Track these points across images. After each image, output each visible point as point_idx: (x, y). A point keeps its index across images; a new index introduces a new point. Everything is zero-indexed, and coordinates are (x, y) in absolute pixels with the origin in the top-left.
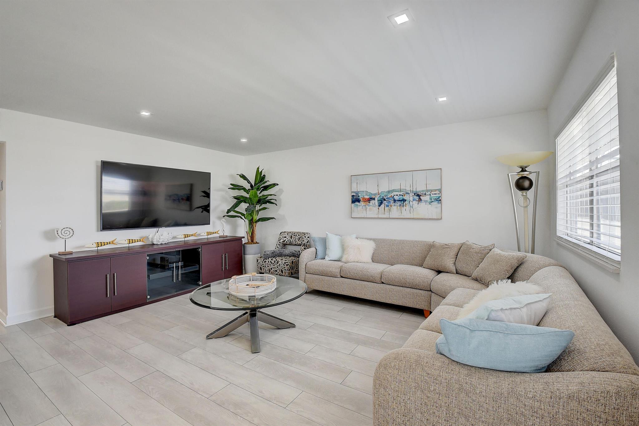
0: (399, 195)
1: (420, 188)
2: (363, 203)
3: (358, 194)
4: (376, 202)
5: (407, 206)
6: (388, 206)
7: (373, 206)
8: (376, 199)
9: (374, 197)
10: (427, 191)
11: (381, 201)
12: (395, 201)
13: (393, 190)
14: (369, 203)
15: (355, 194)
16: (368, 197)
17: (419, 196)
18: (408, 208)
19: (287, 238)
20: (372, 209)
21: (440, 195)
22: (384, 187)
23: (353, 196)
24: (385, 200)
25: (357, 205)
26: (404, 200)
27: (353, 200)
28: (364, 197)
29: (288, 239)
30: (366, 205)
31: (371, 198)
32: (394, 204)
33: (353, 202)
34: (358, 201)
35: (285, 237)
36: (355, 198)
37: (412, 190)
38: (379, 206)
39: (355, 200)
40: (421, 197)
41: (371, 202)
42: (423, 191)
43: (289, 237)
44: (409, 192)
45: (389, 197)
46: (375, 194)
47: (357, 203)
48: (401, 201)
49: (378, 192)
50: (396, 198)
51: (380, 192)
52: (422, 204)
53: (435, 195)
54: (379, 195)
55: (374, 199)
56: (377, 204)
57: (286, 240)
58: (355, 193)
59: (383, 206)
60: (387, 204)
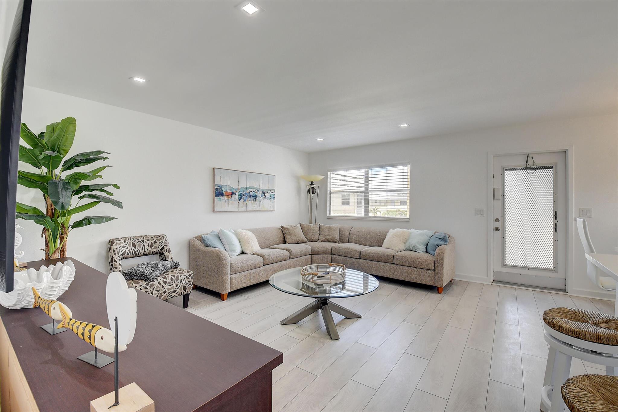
0: (253, 192)
1: (265, 188)
2: (226, 197)
3: (222, 188)
4: (237, 197)
5: (258, 201)
6: (245, 201)
7: (234, 200)
8: (237, 194)
9: (235, 192)
10: (269, 190)
11: (241, 195)
12: (250, 196)
13: (249, 187)
14: (231, 197)
15: (218, 188)
16: (231, 192)
17: (264, 193)
18: (257, 202)
19: (126, 248)
20: (233, 204)
21: (274, 194)
22: (243, 185)
23: (217, 189)
24: (243, 195)
25: (221, 199)
26: (256, 196)
27: (217, 193)
28: (227, 191)
29: (128, 249)
30: (229, 199)
31: (233, 193)
32: (250, 199)
33: (217, 195)
34: (222, 195)
35: (124, 247)
36: (218, 191)
37: (260, 188)
38: (239, 200)
39: (219, 193)
40: (265, 194)
41: (233, 196)
42: (266, 190)
43: (130, 246)
44: (259, 190)
45: (246, 192)
46: (236, 190)
47: (221, 197)
48: (254, 196)
49: (239, 188)
50: (251, 194)
51: (240, 188)
52: (266, 199)
53: (272, 194)
54: (239, 191)
55: (235, 194)
56: (237, 198)
57: (126, 251)
58: (218, 186)
59: (242, 200)
60: (245, 199)
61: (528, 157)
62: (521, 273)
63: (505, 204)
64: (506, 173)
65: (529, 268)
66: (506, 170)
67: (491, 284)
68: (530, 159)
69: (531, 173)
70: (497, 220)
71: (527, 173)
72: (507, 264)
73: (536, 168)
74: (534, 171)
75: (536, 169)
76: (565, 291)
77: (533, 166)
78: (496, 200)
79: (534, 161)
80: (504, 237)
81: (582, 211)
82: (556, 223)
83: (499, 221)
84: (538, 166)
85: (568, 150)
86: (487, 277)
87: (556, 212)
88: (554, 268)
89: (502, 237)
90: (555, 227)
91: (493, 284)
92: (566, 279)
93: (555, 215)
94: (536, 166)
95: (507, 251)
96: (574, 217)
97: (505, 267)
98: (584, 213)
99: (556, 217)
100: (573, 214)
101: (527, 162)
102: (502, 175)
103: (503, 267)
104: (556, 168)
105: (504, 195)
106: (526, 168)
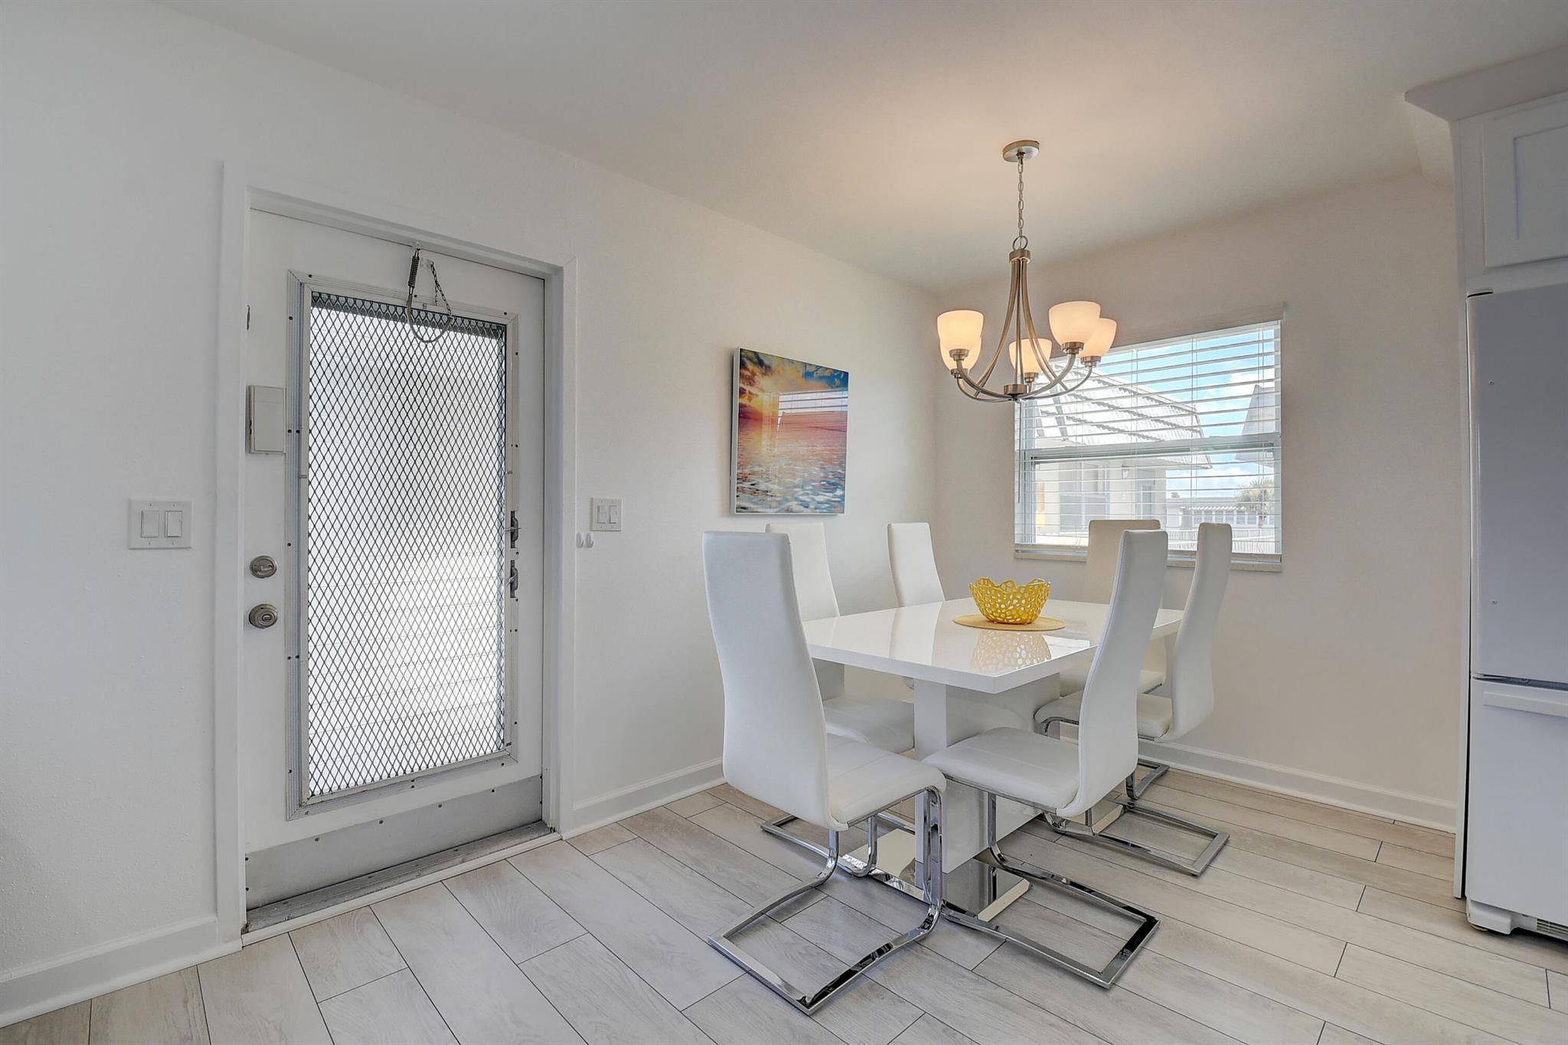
61: (415, 261)
62: (381, 817)
63: (306, 477)
64: (316, 315)
65: (411, 781)
66: (318, 301)
67: (238, 944)
68: (422, 271)
69: (426, 338)
70: (261, 568)
71: (411, 335)
72: (317, 791)
73: (445, 319)
74: (437, 333)
75: (449, 324)
76: (537, 824)
77: (434, 309)
78: (260, 452)
79: (437, 285)
80: (297, 658)
81: (598, 507)
82: (512, 562)
83: (273, 570)
84: (454, 312)
85: (558, 271)
86: (216, 910)
87: (513, 513)
88: (508, 745)
89: (289, 658)
90: (511, 576)
91: (248, 938)
92: (541, 777)
93: (512, 525)
94: (446, 312)
95: (316, 724)
96: (576, 533)
97: (307, 813)
98: (603, 517)
99: (514, 536)
100: (575, 520)
101: (411, 283)
102: (291, 318)
103: (299, 817)
104: (516, 338)
105: (303, 432)
106: (407, 313)
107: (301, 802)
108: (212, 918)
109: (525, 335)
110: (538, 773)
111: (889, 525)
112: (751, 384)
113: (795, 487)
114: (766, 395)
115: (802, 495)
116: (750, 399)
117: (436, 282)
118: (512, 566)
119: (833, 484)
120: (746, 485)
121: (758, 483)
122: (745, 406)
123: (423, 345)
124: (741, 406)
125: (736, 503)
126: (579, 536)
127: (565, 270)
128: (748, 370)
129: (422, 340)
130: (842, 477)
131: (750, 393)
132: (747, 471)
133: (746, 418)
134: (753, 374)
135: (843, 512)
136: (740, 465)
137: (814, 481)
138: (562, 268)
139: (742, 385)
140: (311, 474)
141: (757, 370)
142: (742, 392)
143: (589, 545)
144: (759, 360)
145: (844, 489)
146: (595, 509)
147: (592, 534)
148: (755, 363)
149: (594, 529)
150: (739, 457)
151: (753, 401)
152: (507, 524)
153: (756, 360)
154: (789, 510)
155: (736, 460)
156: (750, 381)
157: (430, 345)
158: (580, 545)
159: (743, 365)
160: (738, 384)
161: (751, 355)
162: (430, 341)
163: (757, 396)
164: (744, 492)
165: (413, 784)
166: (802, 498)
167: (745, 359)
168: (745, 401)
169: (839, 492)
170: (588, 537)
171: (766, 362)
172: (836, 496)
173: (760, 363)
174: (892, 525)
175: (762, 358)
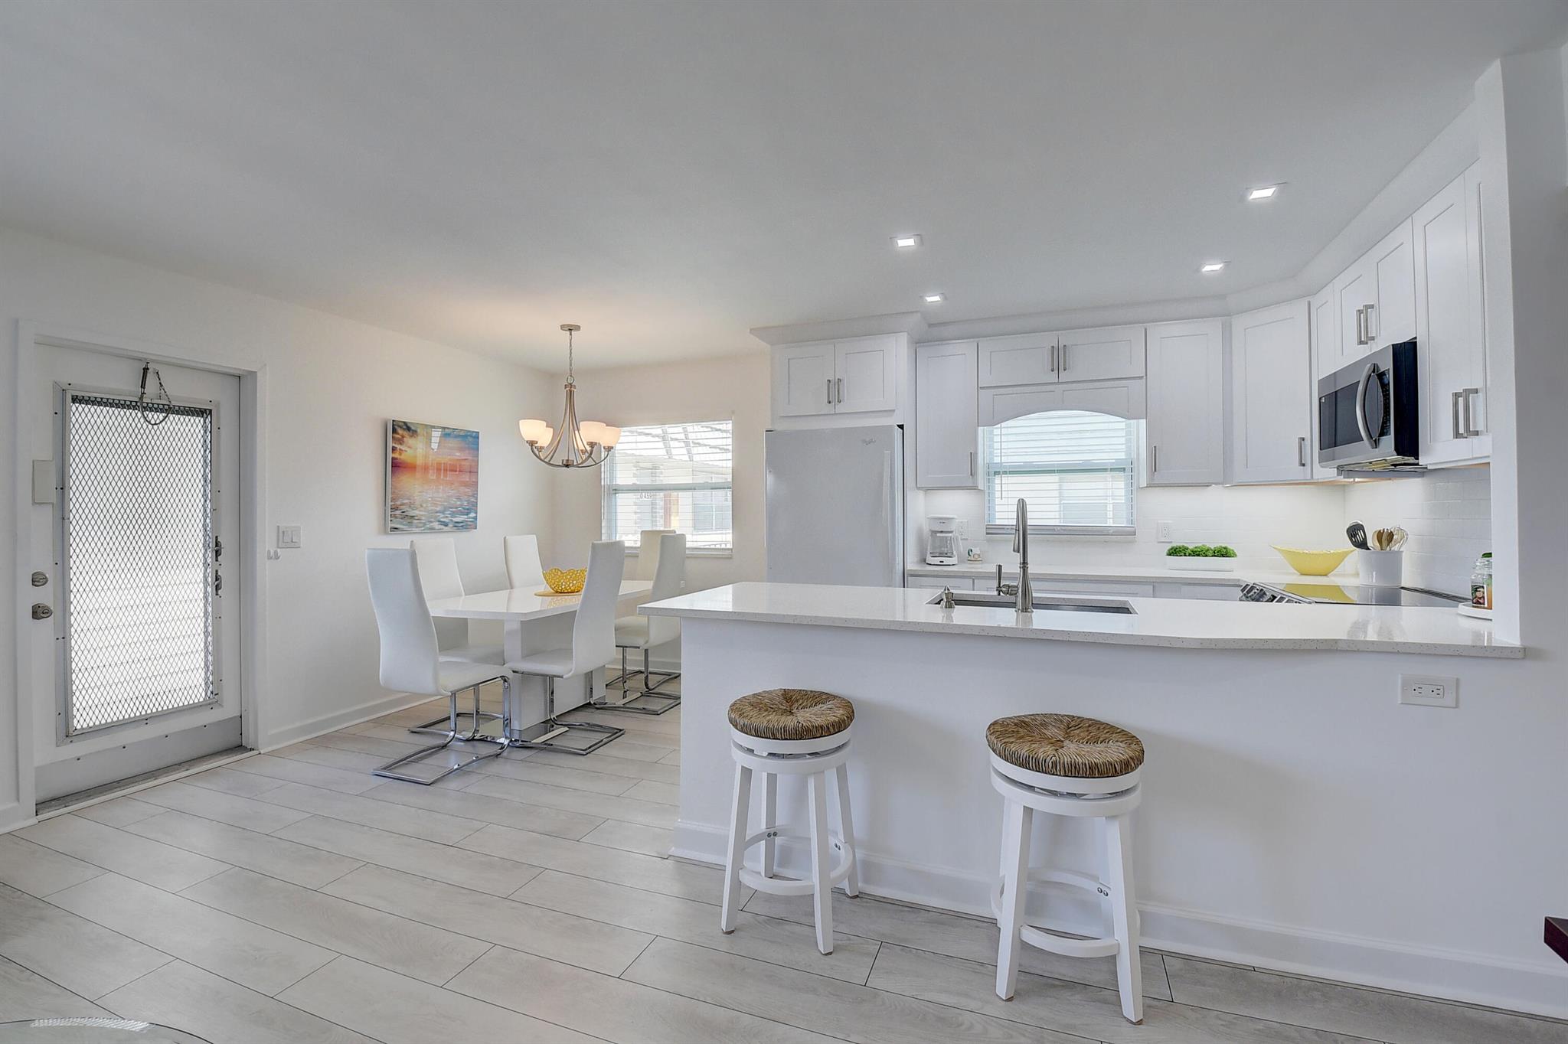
61: (146, 370)
62: (123, 744)
63: (68, 519)
64: (74, 409)
65: (146, 720)
66: (75, 399)
67: (34, 820)
68: (151, 379)
69: (153, 422)
70: (37, 579)
71: (142, 420)
72: (79, 727)
73: (167, 407)
74: (161, 418)
75: (169, 410)
76: (240, 748)
77: (159, 402)
78: (40, 504)
79: (162, 386)
80: (64, 638)
81: (283, 532)
82: (217, 571)
83: (45, 580)
84: (173, 403)
85: (253, 374)
86: (18, 799)
87: (217, 537)
88: (216, 695)
89: (58, 639)
90: (216, 580)
91: (41, 817)
92: (241, 717)
93: (216, 546)
94: (168, 403)
95: (77, 682)
96: (267, 549)
97: (71, 742)
98: (286, 539)
99: (218, 553)
100: (265, 540)
101: (143, 386)
102: (56, 413)
103: (65, 744)
104: (218, 418)
105: (66, 489)
106: (140, 405)
107: (68, 734)
108: (15, 804)
109: (226, 416)
110: (239, 714)
111: (505, 538)
112: (401, 444)
113: (437, 512)
114: (414, 450)
115: (443, 518)
116: (400, 454)
117: (160, 383)
118: (217, 573)
119: (468, 509)
120: (398, 512)
121: (407, 511)
122: (396, 459)
123: (150, 426)
124: (393, 458)
125: (390, 525)
126: (269, 552)
127: (258, 374)
128: (398, 434)
129: (149, 422)
130: (475, 505)
131: (400, 449)
132: (398, 503)
133: (397, 466)
134: (403, 437)
135: (476, 528)
136: (393, 500)
137: (451, 508)
138: (255, 372)
139: (394, 445)
140: (72, 517)
141: (405, 433)
142: (394, 449)
143: (277, 558)
144: (407, 427)
145: (476, 513)
146: (281, 535)
147: (279, 550)
148: (404, 429)
149: (280, 546)
150: (392, 494)
151: (403, 455)
152: (212, 545)
153: (405, 427)
154: (432, 529)
155: (389, 496)
156: (401, 441)
157: (155, 427)
158: (270, 558)
159: (394, 431)
160: (390, 444)
161: (401, 424)
162: (156, 424)
163: (406, 451)
164: (396, 518)
165: (146, 722)
166: (442, 520)
167: (396, 427)
168: (396, 455)
169: (472, 515)
170: (276, 552)
171: (413, 428)
172: (470, 518)
173: (408, 429)
174: (507, 537)
175: (409, 425)
